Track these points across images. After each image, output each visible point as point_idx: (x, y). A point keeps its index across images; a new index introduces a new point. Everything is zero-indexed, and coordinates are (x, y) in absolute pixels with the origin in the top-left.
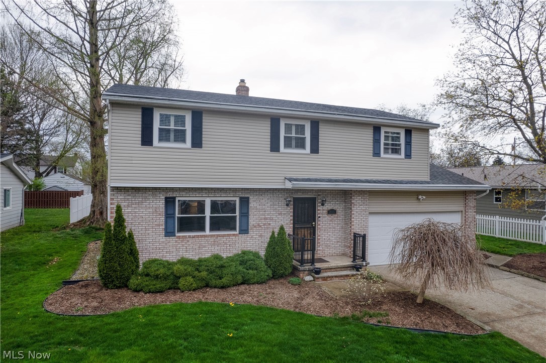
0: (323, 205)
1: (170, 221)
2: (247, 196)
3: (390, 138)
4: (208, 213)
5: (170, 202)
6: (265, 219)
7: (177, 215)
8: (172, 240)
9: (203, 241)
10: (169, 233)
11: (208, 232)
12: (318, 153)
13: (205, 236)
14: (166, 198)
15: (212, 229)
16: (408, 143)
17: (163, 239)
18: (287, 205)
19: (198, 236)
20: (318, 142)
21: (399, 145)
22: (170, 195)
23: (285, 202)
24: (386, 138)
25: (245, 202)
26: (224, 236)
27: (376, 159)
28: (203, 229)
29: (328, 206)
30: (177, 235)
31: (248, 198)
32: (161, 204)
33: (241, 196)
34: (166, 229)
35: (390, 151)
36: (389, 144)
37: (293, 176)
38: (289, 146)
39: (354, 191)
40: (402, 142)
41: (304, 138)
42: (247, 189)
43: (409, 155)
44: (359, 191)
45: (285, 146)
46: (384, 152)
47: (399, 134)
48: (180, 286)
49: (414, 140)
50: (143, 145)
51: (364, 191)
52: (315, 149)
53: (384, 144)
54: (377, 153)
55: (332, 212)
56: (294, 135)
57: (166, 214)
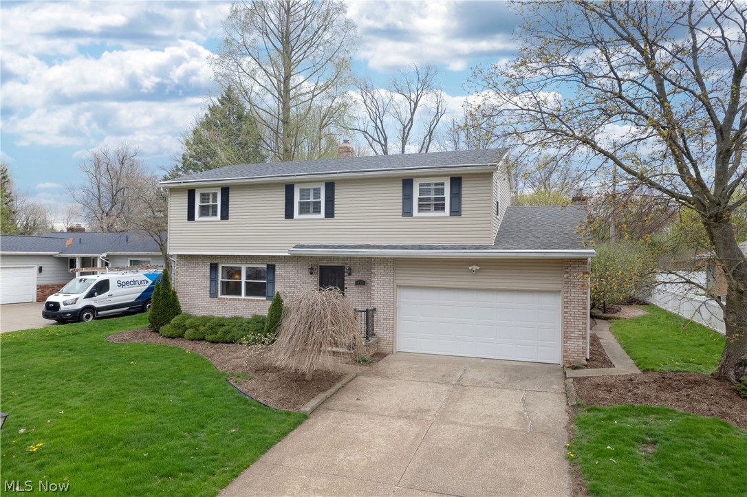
0: (350, 274)
1: (213, 283)
2: (273, 263)
3: (433, 192)
4: (243, 279)
5: (214, 267)
6: (290, 287)
7: (220, 279)
8: (215, 300)
10: (213, 294)
11: (243, 296)
12: (333, 217)
13: (240, 300)
14: (211, 264)
15: (248, 294)
16: (456, 196)
17: (209, 299)
18: (311, 273)
20: (333, 204)
21: (443, 199)
22: (214, 261)
23: (307, 272)
24: (421, 192)
25: (271, 268)
26: (254, 300)
27: (407, 219)
28: (240, 294)
29: (356, 276)
30: (219, 296)
31: (274, 265)
32: (208, 269)
33: (268, 263)
34: (211, 291)
35: (432, 208)
36: (429, 199)
37: (306, 243)
38: (308, 212)
39: (375, 259)
40: (447, 195)
41: (320, 202)
42: (274, 256)
43: (456, 211)
44: (381, 259)
45: (301, 212)
46: (420, 210)
47: (443, 184)
48: (185, 335)
49: (467, 190)
50: (189, 220)
51: (388, 259)
52: (330, 213)
53: (420, 200)
54: (407, 212)
55: (360, 283)
56: (312, 200)
57: (211, 278)
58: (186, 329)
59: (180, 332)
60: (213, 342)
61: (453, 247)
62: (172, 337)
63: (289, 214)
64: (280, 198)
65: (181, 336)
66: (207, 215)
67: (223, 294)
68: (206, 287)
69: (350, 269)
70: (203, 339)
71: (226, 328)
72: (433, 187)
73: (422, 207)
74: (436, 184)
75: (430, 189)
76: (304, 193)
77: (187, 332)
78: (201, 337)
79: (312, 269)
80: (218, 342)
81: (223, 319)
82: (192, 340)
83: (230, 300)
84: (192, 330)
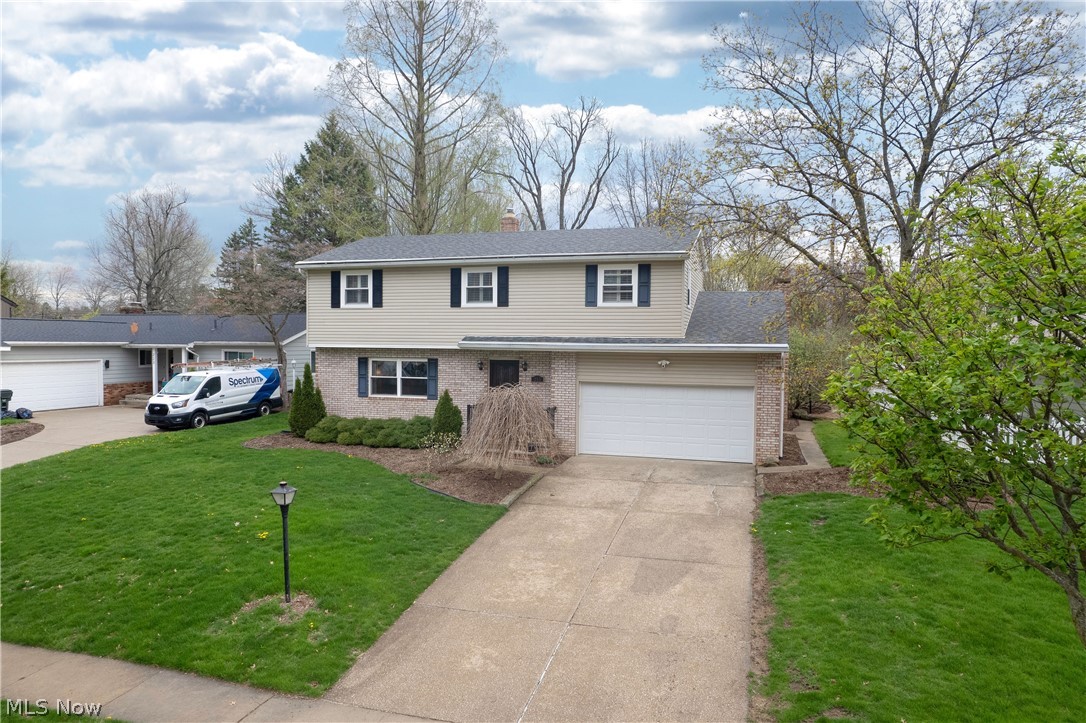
0: (525, 370)
1: (363, 380)
2: (435, 357)
3: (619, 280)
4: (399, 376)
5: (363, 362)
6: (456, 384)
7: (370, 375)
8: (365, 400)
9: (393, 404)
10: (363, 393)
11: (399, 395)
12: (507, 306)
13: (395, 399)
14: (359, 359)
15: (403, 393)
16: (645, 285)
17: (358, 399)
18: (481, 369)
19: (388, 399)
20: (507, 292)
21: (631, 288)
22: (363, 355)
23: (475, 367)
24: (607, 279)
25: (434, 363)
26: (412, 400)
27: (591, 309)
28: (395, 392)
29: (532, 372)
30: (370, 395)
31: (437, 360)
32: (355, 364)
33: (429, 357)
34: (359, 389)
35: (619, 297)
36: (615, 288)
37: (476, 335)
38: (477, 299)
39: (555, 353)
40: (635, 283)
41: (491, 289)
42: (436, 350)
43: (644, 301)
44: (562, 353)
45: (470, 299)
46: (604, 300)
47: (630, 271)
48: (338, 440)
49: (657, 279)
50: (333, 307)
51: (569, 353)
52: (503, 301)
53: (605, 288)
54: (591, 301)
55: (537, 379)
56: (481, 286)
57: (359, 374)
58: (339, 432)
59: (331, 436)
60: (372, 446)
61: (641, 341)
62: (322, 442)
63: (456, 302)
64: (444, 284)
65: (333, 441)
66: (355, 301)
67: (373, 393)
68: (353, 385)
69: (526, 364)
70: (361, 444)
71: (387, 431)
72: (619, 274)
73: (607, 297)
74: (623, 272)
75: (616, 277)
76: (473, 278)
77: (340, 436)
78: (358, 441)
79: (481, 364)
80: (378, 447)
81: (380, 420)
82: (348, 445)
83: (384, 399)
84: (347, 434)
